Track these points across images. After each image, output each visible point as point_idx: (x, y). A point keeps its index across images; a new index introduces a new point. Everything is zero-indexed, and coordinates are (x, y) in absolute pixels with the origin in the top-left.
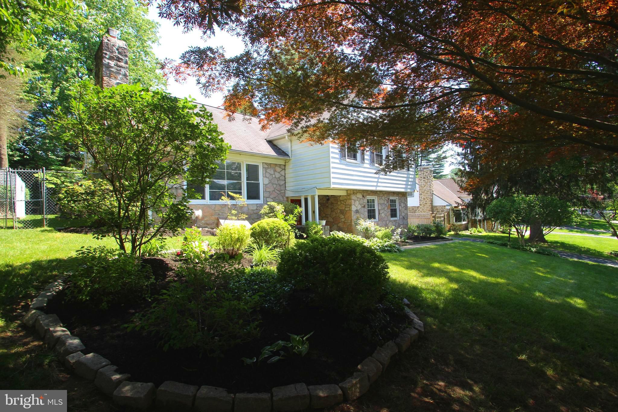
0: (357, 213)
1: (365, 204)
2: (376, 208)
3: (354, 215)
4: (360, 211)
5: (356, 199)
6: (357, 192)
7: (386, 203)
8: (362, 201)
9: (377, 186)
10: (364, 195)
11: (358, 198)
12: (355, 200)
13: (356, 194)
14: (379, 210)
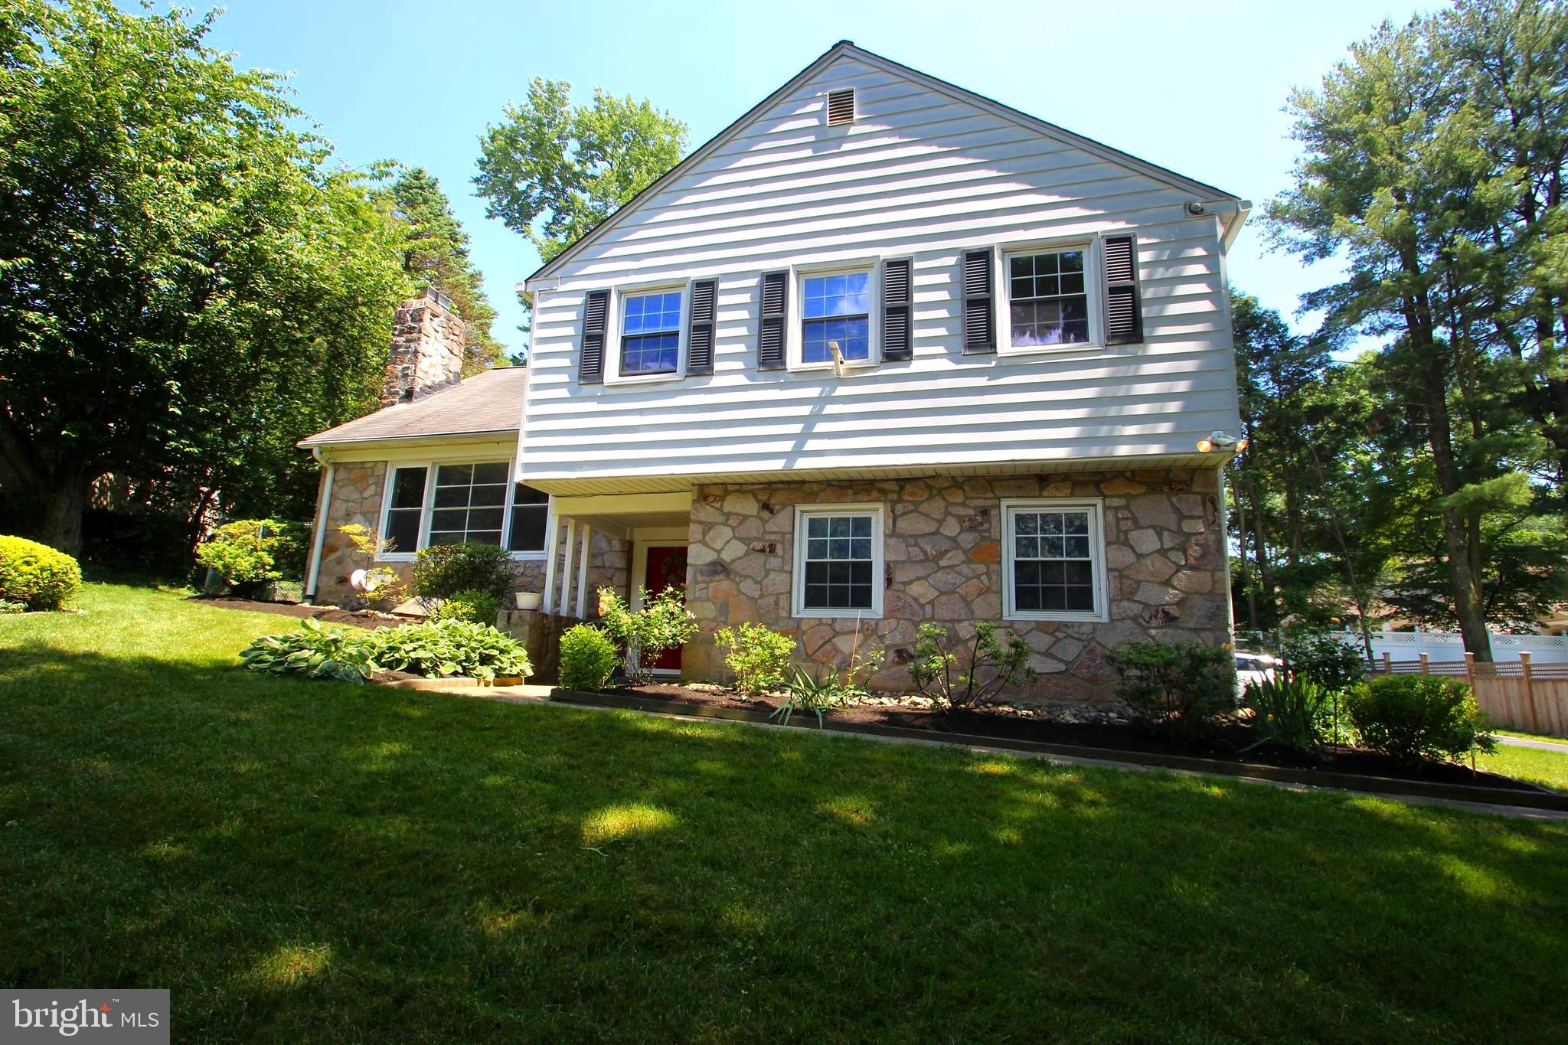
0: (715, 573)
1: (773, 537)
2: (878, 559)
3: (696, 582)
4: (737, 567)
5: (720, 518)
6: (727, 493)
7: (951, 528)
8: (752, 528)
9: (798, 452)
10: (772, 501)
11: (728, 515)
12: (708, 527)
13: (722, 499)
14: (889, 569)
